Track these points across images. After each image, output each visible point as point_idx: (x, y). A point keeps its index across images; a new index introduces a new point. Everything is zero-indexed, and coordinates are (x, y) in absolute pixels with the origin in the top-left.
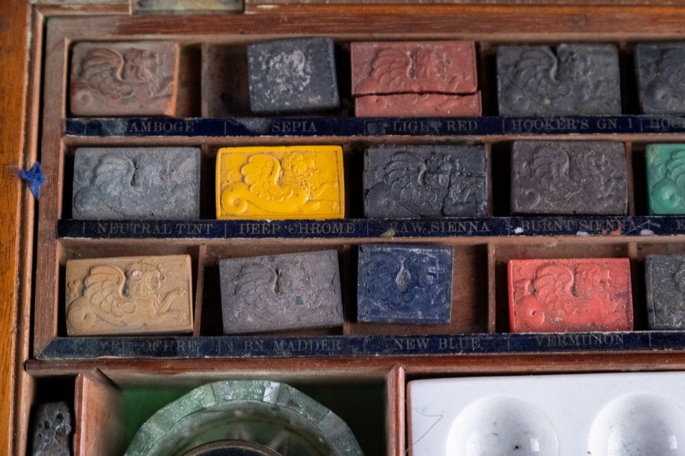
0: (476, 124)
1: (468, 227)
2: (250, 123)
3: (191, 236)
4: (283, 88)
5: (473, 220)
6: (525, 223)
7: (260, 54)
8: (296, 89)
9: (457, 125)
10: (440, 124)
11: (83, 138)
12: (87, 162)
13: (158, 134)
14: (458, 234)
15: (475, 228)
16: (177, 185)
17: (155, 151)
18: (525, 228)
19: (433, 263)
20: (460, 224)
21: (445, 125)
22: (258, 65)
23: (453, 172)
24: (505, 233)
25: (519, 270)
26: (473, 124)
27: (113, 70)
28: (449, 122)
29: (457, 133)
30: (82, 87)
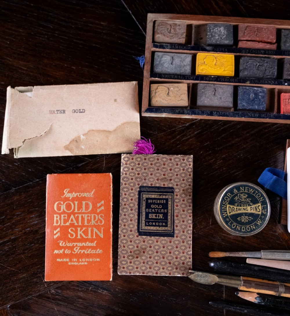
0: (275, 52)
1: (271, 82)
2: (208, 48)
3: (189, 80)
4: (217, 37)
5: (273, 80)
6: (288, 82)
7: (211, 27)
8: (221, 38)
9: (269, 52)
10: (264, 52)
11: (157, 49)
12: (158, 56)
13: (180, 49)
14: (268, 84)
15: (273, 83)
16: (185, 65)
17: (179, 55)
18: (288, 84)
19: (261, 92)
20: (269, 81)
21: (265, 52)
22: (210, 30)
23: (267, 66)
24: (282, 85)
25: (285, 96)
26: (274, 52)
27: (168, 29)
28: (266, 51)
29: (269, 54)
30: (158, 33)
